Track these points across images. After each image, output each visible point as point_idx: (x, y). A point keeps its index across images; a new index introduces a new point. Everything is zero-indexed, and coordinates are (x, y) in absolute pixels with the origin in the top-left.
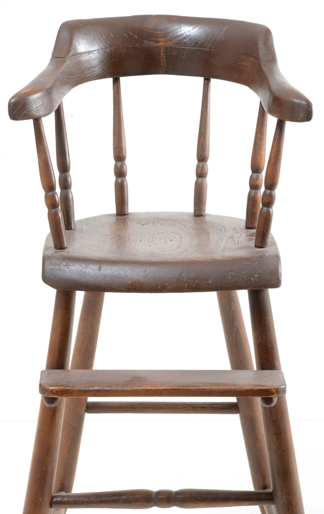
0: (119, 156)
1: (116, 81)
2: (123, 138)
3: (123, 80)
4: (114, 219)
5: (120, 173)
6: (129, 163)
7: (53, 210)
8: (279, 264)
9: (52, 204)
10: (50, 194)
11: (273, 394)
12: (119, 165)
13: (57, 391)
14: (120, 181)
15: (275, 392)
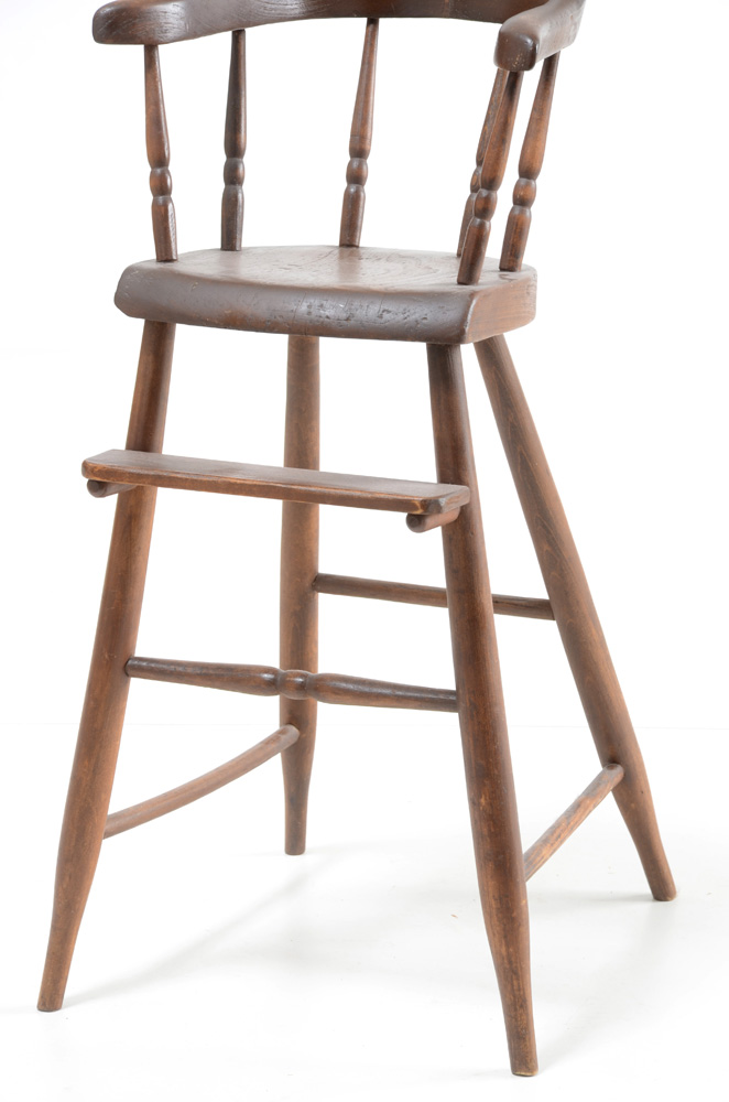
0: (359, 150)
1: (373, 23)
2: (370, 125)
3: (383, 22)
4: (337, 251)
5: (356, 177)
6: (373, 163)
7: (161, 198)
8: (469, 307)
9: (161, 188)
10: (159, 171)
11: (417, 509)
12: (355, 165)
13: (100, 471)
14: (352, 190)
15: (418, 505)
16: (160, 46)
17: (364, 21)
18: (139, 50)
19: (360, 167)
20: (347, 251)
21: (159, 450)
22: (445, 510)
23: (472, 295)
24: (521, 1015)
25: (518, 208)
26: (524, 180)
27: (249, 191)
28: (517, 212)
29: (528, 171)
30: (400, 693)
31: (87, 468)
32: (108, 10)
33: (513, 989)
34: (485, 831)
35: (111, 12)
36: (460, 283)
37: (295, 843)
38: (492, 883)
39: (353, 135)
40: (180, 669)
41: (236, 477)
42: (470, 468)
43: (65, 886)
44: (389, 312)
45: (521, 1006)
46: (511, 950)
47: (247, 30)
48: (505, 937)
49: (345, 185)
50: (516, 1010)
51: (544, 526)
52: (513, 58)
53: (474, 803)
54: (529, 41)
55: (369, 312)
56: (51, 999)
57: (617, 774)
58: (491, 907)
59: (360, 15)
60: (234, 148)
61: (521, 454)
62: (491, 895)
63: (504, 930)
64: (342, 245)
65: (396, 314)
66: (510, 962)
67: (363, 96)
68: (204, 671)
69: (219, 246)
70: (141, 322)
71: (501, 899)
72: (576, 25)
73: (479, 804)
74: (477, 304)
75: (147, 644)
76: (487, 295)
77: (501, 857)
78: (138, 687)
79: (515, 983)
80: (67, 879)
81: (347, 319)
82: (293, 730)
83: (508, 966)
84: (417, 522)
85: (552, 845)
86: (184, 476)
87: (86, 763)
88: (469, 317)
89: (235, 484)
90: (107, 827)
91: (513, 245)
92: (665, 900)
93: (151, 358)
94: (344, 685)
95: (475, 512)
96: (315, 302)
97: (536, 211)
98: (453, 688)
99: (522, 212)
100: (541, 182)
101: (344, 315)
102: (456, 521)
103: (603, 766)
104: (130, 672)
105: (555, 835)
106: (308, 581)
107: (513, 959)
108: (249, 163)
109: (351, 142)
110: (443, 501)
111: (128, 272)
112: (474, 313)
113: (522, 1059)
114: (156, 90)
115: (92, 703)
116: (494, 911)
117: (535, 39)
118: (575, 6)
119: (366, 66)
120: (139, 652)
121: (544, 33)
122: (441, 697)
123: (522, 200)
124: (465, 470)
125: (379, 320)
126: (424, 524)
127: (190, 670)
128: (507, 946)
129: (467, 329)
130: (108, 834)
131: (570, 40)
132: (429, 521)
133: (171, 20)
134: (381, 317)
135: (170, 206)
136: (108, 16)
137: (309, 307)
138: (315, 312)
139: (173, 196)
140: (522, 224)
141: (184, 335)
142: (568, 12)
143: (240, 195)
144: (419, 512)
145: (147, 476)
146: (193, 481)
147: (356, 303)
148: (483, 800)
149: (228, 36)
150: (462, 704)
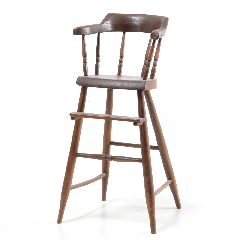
0: (121, 57)
1: (124, 33)
3: (126, 33)
5: (121, 62)
6: (124, 59)
7: (85, 64)
8: (145, 83)
9: (85, 62)
10: (85, 59)
11: (135, 121)
12: (121, 59)
13: (73, 115)
14: (120, 64)
15: (136, 120)
16: (85, 35)
17: (122, 32)
18: (81, 36)
19: (122, 60)
20: (119, 76)
21: (84, 112)
22: (141, 122)
23: (146, 81)
24: (153, 222)
25: (154, 67)
26: (155, 61)
27: (100, 64)
28: (153, 68)
29: (156, 60)
30: (131, 159)
31: (71, 114)
32: (76, 29)
33: (152, 217)
34: (147, 186)
35: (77, 29)
36: (143, 79)
37: (104, 199)
38: (148, 196)
39: (120, 54)
40: (87, 155)
41: (100, 116)
42: (145, 115)
43: (63, 198)
44: (130, 84)
45: (153, 220)
46: (152, 209)
47: (101, 33)
48: (151, 206)
49: (119, 63)
50: (152, 220)
51: (157, 130)
52: (155, 37)
53: (145, 180)
54: (157, 34)
55: (126, 85)
56: (59, 221)
57: (170, 181)
58: (148, 200)
59: (122, 31)
60: (98, 55)
61: (153, 116)
62: (148, 198)
63: (150, 205)
64: (118, 75)
65: (131, 85)
66: (151, 211)
67: (122, 46)
68: (92, 155)
69: (95, 74)
70: (81, 87)
71: (150, 199)
72: (165, 33)
73: (146, 180)
74: (147, 83)
75: (80, 150)
76: (149, 82)
77: (150, 191)
78: (78, 159)
79: (152, 215)
80: (63, 197)
81: (122, 86)
82: (105, 174)
83: (151, 212)
84: (135, 124)
85: (159, 191)
86: (90, 116)
87: (68, 174)
88: (146, 85)
89: (100, 117)
90: (71, 187)
91: (153, 74)
92: (179, 208)
93: (83, 94)
94: (119, 158)
95: (146, 123)
96: (116, 82)
97: (157, 67)
98: (141, 158)
99: (155, 68)
100: (158, 62)
101: (121, 85)
102: (142, 125)
103: (168, 180)
104: (77, 156)
105: (160, 190)
106: (109, 143)
107: (152, 211)
108: (101, 58)
109: (120, 55)
110: (140, 120)
111: (79, 77)
112: (146, 84)
113: (153, 230)
114: (84, 43)
115: (69, 162)
116: (149, 201)
117: (159, 34)
118: (165, 29)
119: (123, 41)
120: (78, 152)
121: (160, 33)
122: (139, 160)
123: (155, 65)
124: (144, 115)
125: (128, 86)
126: (137, 124)
127: (89, 155)
128: (151, 208)
129: (145, 88)
130: (71, 189)
131: (164, 35)
132: (138, 124)
133: (88, 31)
134: (129, 85)
135: (87, 65)
136: (76, 30)
137: (115, 83)
138: (116, 84)
139: (87, 63)
140: (155, 70)
141: (89, 89)
142: (164, 30)
143: (99, 65)
144: (136, 122)
145: (83, 116)
146: (92, 116)
147: (124, 83)
148: (147, 180)
149: (97, 34)
150: (143, 161)
